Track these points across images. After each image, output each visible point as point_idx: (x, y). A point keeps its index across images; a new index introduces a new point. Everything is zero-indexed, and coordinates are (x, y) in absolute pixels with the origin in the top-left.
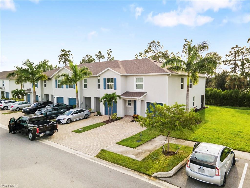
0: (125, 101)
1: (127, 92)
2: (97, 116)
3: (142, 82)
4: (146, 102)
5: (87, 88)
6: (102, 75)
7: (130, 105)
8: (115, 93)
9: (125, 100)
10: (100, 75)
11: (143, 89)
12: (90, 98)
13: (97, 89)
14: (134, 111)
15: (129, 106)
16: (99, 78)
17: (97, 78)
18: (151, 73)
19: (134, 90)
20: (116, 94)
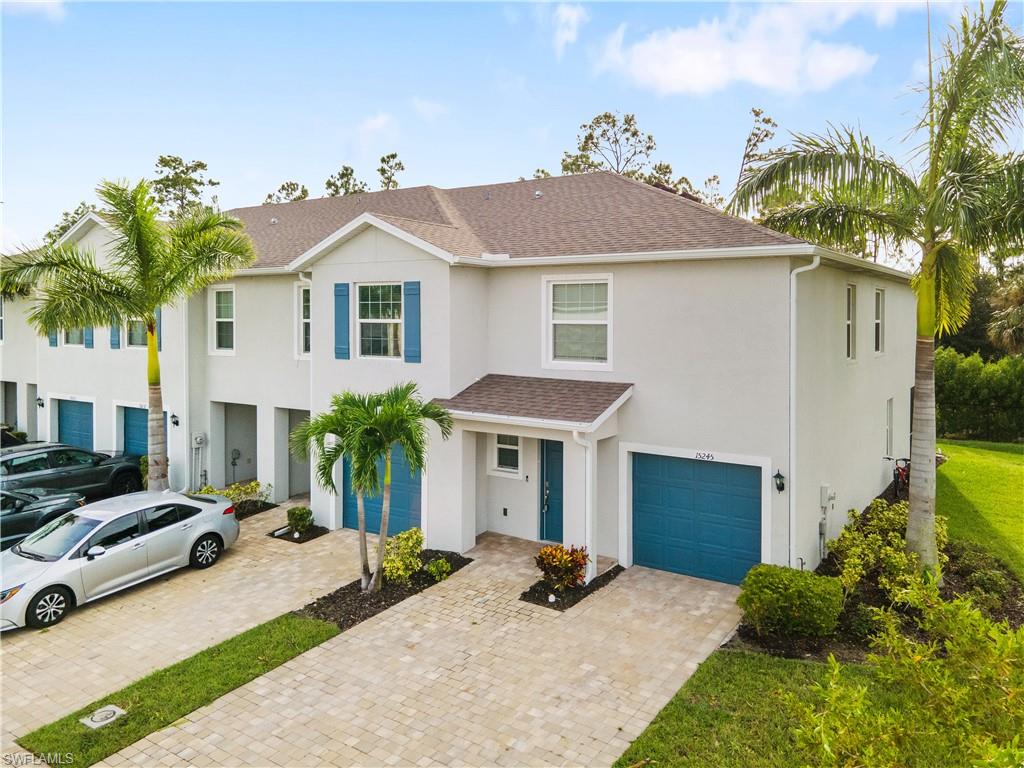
0: (481, 438)
1: (490, 376)
2: (287, 536)
3: (597, 311)
4: (625, 449)
5: (231, 347)
6: (325, 261)
7: (514, 464)
8: (410, 388)
9: (477, 433)
10: (313, 262)
11: (603, 359)
12: (250, 411)
13: (296, 357)
14: (542, 508)
15: (506, 473)
16: (304, 282)
17: (296, 284)
18: (665, 246)
19: (544, 365)
20: (413, 396)
